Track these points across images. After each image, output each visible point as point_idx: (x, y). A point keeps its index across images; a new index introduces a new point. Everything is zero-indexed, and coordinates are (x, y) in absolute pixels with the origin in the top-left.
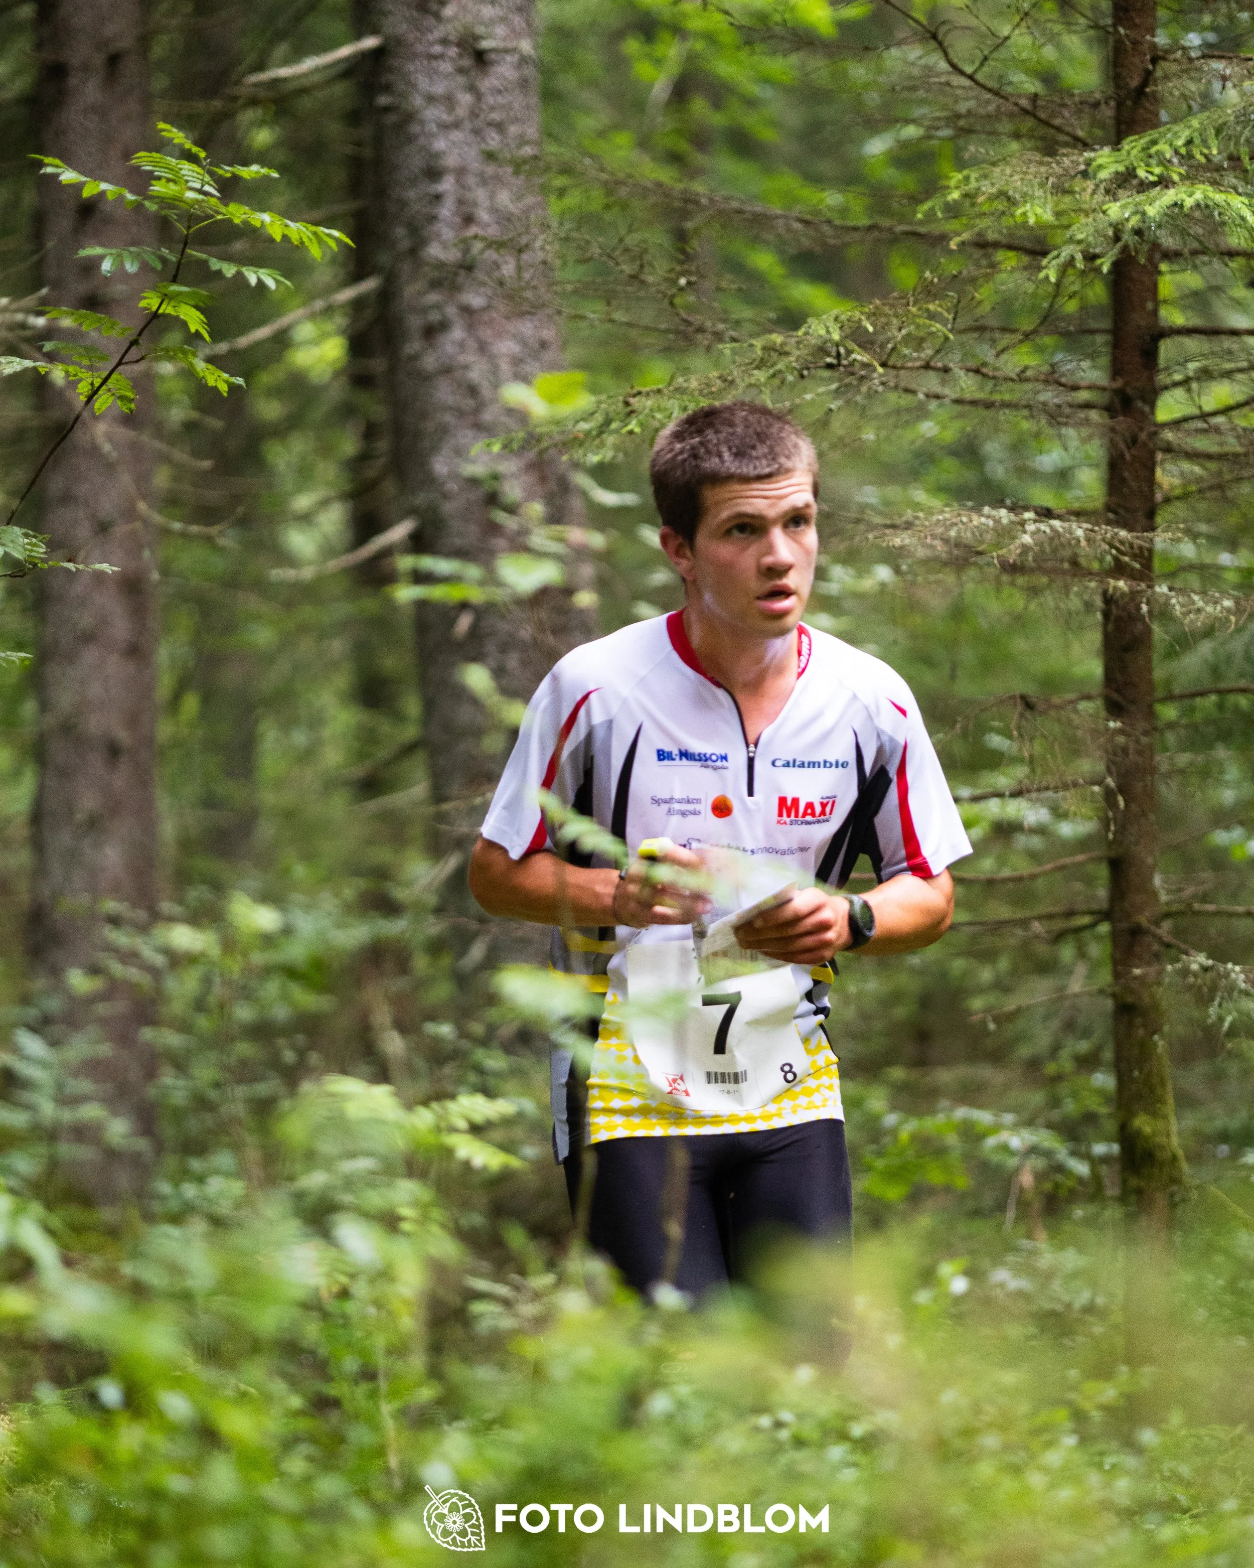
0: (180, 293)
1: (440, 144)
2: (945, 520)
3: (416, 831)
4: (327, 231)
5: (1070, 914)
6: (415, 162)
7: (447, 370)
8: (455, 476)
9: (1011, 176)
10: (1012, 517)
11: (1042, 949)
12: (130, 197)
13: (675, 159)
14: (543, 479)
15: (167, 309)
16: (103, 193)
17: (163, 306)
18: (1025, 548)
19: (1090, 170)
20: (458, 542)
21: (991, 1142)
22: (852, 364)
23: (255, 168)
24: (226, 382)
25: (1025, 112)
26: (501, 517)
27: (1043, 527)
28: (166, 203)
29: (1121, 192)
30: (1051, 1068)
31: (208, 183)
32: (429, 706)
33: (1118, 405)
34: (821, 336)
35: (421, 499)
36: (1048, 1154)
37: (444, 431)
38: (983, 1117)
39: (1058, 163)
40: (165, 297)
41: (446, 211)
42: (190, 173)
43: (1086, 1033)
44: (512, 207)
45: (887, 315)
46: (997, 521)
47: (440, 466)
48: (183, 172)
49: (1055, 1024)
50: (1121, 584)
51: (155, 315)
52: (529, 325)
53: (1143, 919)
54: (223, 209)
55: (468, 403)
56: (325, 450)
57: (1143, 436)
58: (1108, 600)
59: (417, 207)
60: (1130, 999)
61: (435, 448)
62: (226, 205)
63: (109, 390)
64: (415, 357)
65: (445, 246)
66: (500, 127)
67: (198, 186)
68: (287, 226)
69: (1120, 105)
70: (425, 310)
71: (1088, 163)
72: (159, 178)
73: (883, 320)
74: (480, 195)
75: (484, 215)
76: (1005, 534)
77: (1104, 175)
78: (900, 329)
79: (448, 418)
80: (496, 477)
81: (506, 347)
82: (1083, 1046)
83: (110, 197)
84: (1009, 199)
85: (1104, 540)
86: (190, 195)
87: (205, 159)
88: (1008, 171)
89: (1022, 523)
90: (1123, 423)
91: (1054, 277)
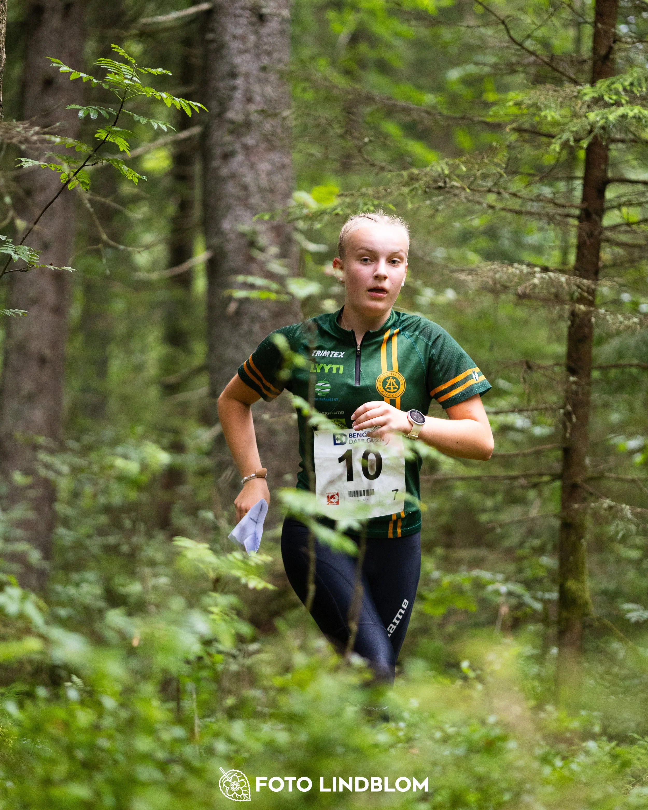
0: (117, 131)
1: (238, 60)
2: (495, 269)
4: (195, 103)
5: (541, 475)
6: (223, 69)
7: (233, 176)
8: (233, 230)
9: (540, 95)
10: (529, 270)
11: (518, 492)
12: (95, 81)
13: (348, 73)
14: (279, 235)
15: (110, 139)
16: (81, 78)
17: (108, 137)
18: (535, 285)
19: (580, 95)
21: (490, 588)
22: (452, 187)
23: (160, 70)
24: (138, 178)
25: (546, 63)
26: (256, 254)
27: (544, 275)
28: (112, 85)
29: (595, 108)
30: (520, 553)
31: (135, 76)
32: (211, 348)
33: (584, 216)
34: (437, 171)
35: (215, 241)
36: (519, 597)
37: (229, 208)
38: (485, 575)
39: (564, 91)
40: (109, 133)
41: (238, 95)
42: (126, 70)
43: (538, 536)
44: (272, 95)
45: (473, 164)
46: (521, 271)
47: (226, 225)
48: (122, 70)
49: (523, 529)
50: (582, 307)
51: (104, 141)
52: (277, 155)
53: (579, 480)
54: (143, 90)
55: (243, 194)
56: (160, 212)
57: (596, 233)
58: (573, 314)
59: (224, 92)
60: (569, 520)
61: (224, 216)
62: (144, 87)
63: (77, 178)
64: (217, 169)
65: (237, 113)
66: (269, 53)
67: (130, 77)
68: (174, 99)
69: (595, 64)
70: (223, 145)
71: (579, 92)
72: (110, 72)
73: (470, 165)
74: (256, 88)
75: (258, 98)
76: (524, 278)
77: (587, 98)
78: (478, 170)
79: (232, 201)
80: (254, 233)
81: (264, 166)
82: (537, 542)
83: (84, 80)
84: (537, 107)
85: (575, 284)
86: (126, 81)
87: (134, 64)
88: (538, 93)
89: (534, 273)
90: (586, 225)
91: (558, 149)
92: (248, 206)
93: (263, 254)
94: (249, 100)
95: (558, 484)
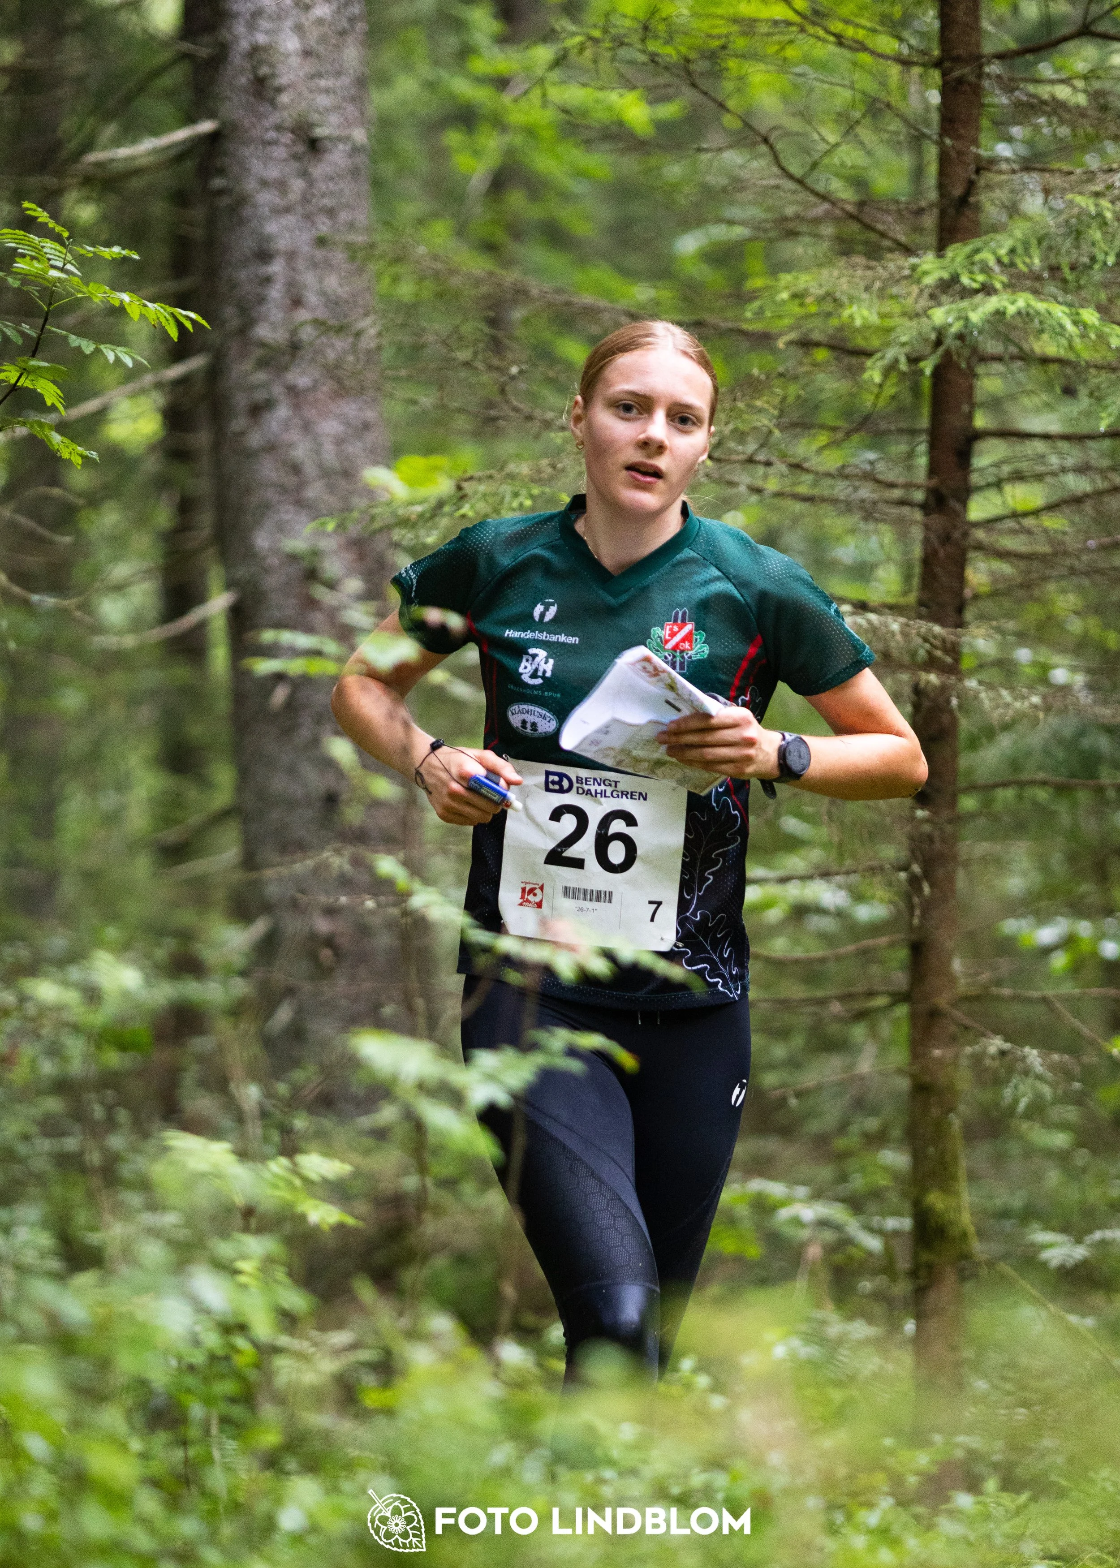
0: (39, 368)
1: (271, 227)
3: (219, 895)
4: (180, 312)
5: (871, 994)
6: (246, 244)
7: (271, 448)
8: (275, 550)
9: (839, 278)
11: (833, 1029)
13: (489, 247)
14: (361, 557)
15: (25, 382)
17: (22, 380)
19: (915, 275)
20: (277, 614)
21: (784, 1214)
23: (116, 249)
24: (82, 456)
25: (851, 216)
26: (320, 592)
28: (28, 279)
29: (944, 298)
30: (840, 1143)
31: (70, 262)
32: (244, 775)
33: (932, 502)
35: (242, 572)
36: (838, 1227)
37: (266, 507)
38: (775, 1189)
39: (884, 268)
40: (23, 371)
41: (276, 292)
42: (52, 251)
43: (874, 1111)
44: (339, 290)
47: (262, 540)
48: (45, 250)
49: (846, 1100)
50: (933, 677)
51: (13, 388)
52: (354, 406)
53: (942, 1001)
54: (83, 287)
55: (291, 481)
56: (141, 521)
57: (957, 534)
58: (918, 691)
59: (248, 288)
60: (927, 1079)
61: (258, 523)
62: (87, 284)
64: (242, 434)
65: (274, 327)
66: (331, 213)
67: (60, 265)
68: (145, 306)
69: (943, 214)
70: (252, 388)
71: (914, 268)
72: (23, 256)
74: (309, 278)
75: (312, 298)
77: (929, 280)
78: (727, 423)
79: (271, 495)
80: (316, 553)
81: (330, 427)
82: (872, 1124)
84: (835, 300)
85: (919, 634)
86: (53, 273)
87: (68, 239)
88: (836, 273)
90: (937, 520)
91: (877, 378)
92: (301, 504)
93: (334, 593)
94: (297, 302)
95: (902, 1011)
